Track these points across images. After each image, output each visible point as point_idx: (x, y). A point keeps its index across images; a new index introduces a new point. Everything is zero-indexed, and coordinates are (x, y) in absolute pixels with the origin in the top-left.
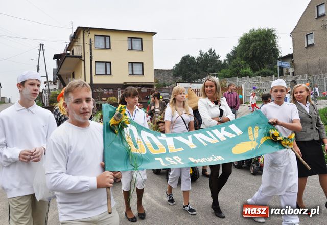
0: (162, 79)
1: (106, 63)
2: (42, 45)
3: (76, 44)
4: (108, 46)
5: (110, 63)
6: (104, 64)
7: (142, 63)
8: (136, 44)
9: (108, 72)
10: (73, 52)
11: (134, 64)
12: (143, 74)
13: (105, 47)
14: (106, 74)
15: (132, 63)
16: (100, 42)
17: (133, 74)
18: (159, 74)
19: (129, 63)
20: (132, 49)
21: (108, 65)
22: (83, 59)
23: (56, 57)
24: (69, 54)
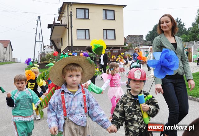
0: (135, 43)
1: (85, 30)
2: (39, 17)
3: (63, 15)
4: (87, 17)
5: (89, 30)
6: (84, 30)
7: (115, 30)
8: (110, 15)
9: (87, 37)
10: (61, 22)
11: (108, 31)
12: (115, 39)
13: (85, 18)
14: (85, 38)
15: (106, 30)
16: (81, 14)
17: (107, 38)
18: (132, 39)
19: (104, 30)
20: (106, 19)
21: (87, 31)
22: (67, 27)
23: (49, 26)
24: (59, 24)
